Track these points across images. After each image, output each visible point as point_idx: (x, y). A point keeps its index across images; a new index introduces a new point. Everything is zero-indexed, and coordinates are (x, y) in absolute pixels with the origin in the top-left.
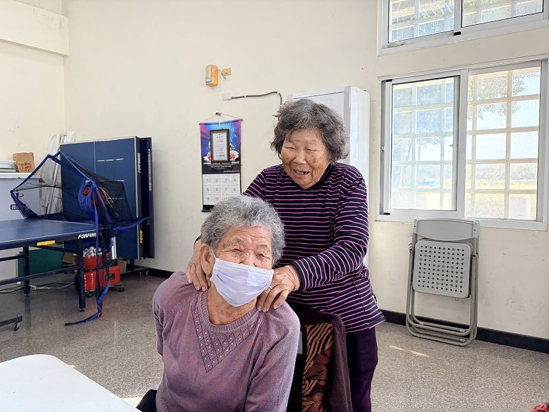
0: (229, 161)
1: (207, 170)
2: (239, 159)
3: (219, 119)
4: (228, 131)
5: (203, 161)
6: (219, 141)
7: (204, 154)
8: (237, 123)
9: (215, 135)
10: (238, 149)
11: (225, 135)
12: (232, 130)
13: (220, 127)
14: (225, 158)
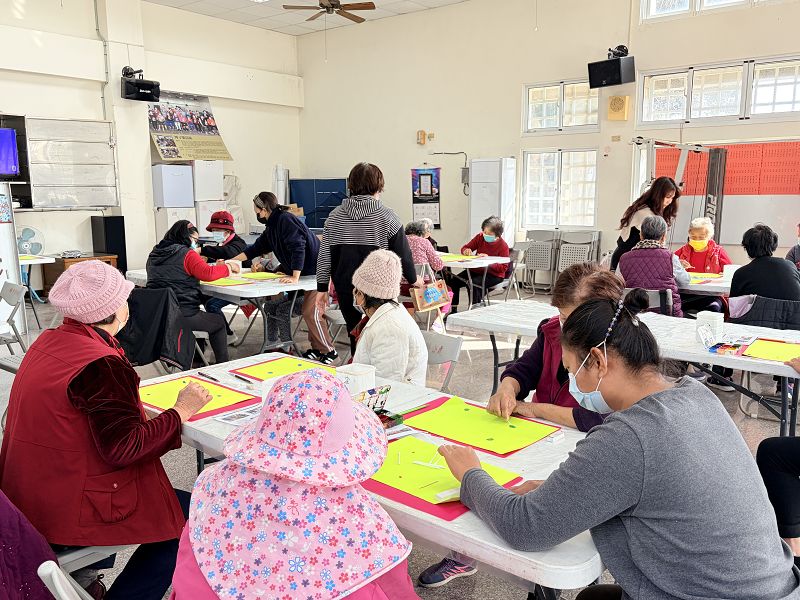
0: (432, 195)
1: (416, 200)
2: (438, 194)
3: (426, 167)
4: (431, 175)
5: (414, 195)
6: (426, 182)
7: (414, 191)
8: (437, 170)
9: (422, 177)
10: (438, 187)
11: (429, 177)
12: (434, 175)
13: (425, 172)
14: (429, 193)
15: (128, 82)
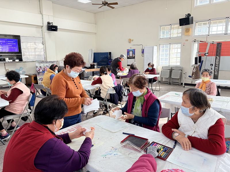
1: (128, 58)
2: (135, 56)
3: (131, 49)
4: (133, 51)
6: (131, 53)
7: (128, 55)
8: (134, 50)
10: (134, 54)
11: (132, 52)
14: (132, 56)
15: (49, 26)
